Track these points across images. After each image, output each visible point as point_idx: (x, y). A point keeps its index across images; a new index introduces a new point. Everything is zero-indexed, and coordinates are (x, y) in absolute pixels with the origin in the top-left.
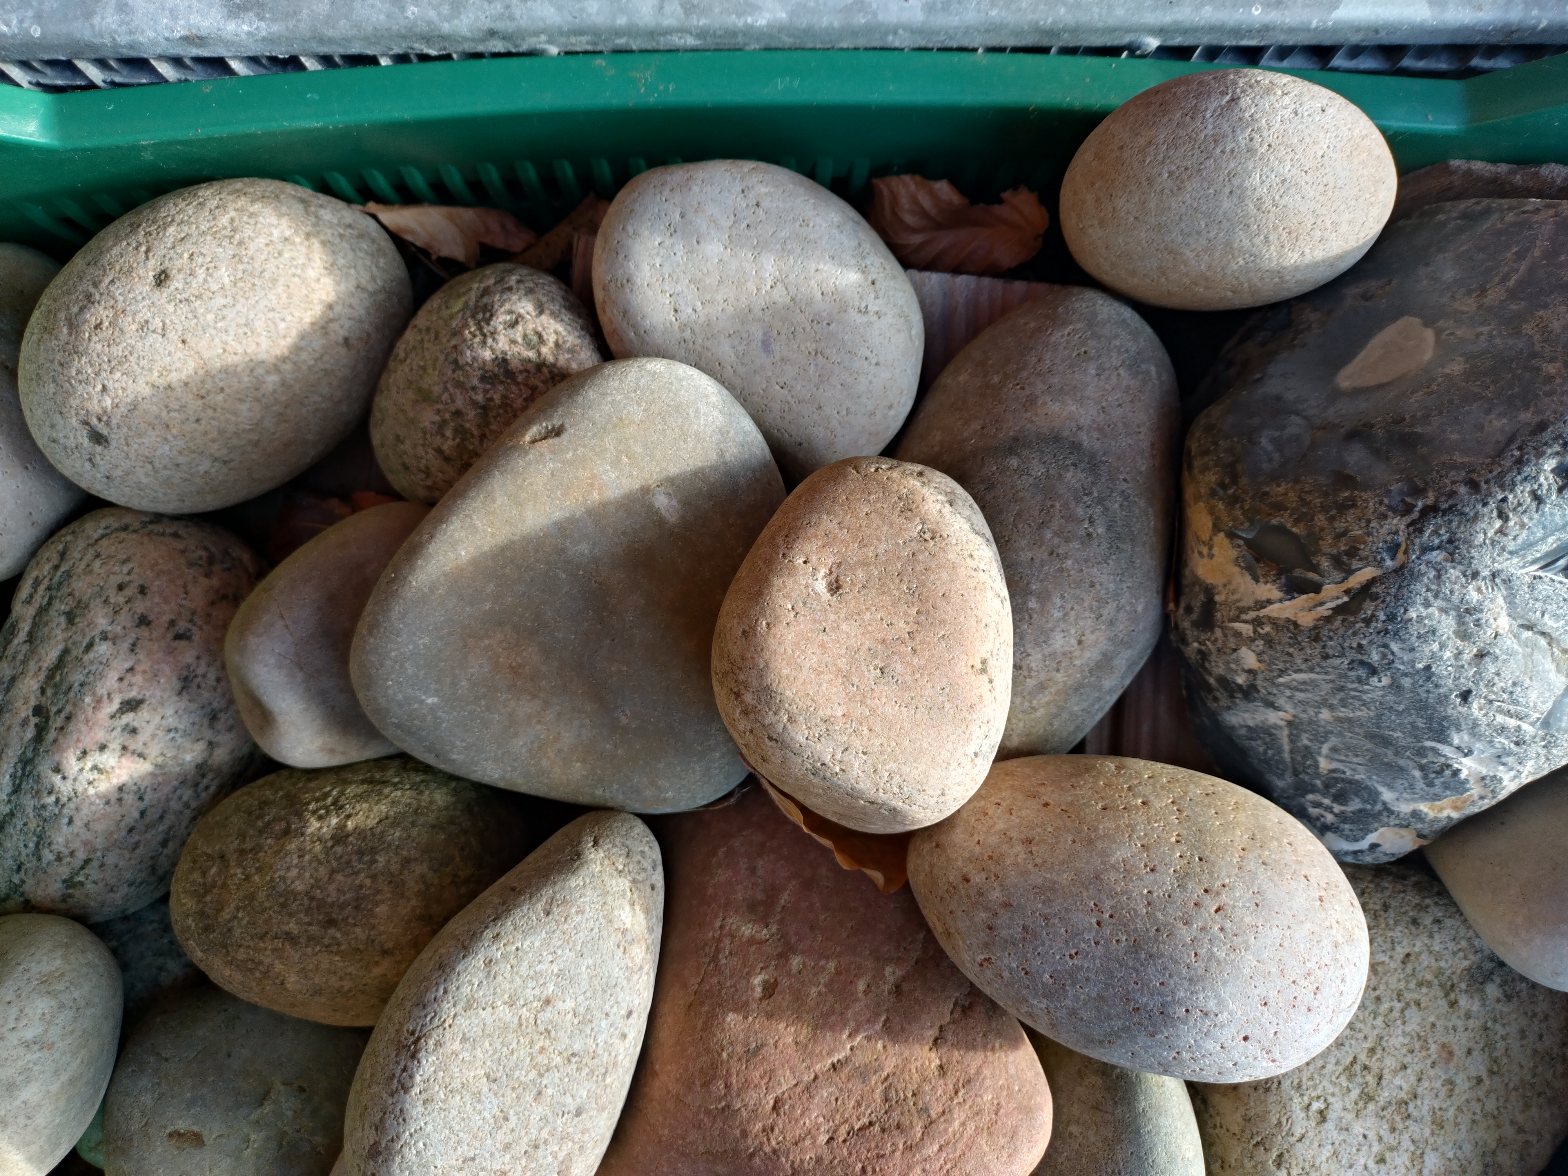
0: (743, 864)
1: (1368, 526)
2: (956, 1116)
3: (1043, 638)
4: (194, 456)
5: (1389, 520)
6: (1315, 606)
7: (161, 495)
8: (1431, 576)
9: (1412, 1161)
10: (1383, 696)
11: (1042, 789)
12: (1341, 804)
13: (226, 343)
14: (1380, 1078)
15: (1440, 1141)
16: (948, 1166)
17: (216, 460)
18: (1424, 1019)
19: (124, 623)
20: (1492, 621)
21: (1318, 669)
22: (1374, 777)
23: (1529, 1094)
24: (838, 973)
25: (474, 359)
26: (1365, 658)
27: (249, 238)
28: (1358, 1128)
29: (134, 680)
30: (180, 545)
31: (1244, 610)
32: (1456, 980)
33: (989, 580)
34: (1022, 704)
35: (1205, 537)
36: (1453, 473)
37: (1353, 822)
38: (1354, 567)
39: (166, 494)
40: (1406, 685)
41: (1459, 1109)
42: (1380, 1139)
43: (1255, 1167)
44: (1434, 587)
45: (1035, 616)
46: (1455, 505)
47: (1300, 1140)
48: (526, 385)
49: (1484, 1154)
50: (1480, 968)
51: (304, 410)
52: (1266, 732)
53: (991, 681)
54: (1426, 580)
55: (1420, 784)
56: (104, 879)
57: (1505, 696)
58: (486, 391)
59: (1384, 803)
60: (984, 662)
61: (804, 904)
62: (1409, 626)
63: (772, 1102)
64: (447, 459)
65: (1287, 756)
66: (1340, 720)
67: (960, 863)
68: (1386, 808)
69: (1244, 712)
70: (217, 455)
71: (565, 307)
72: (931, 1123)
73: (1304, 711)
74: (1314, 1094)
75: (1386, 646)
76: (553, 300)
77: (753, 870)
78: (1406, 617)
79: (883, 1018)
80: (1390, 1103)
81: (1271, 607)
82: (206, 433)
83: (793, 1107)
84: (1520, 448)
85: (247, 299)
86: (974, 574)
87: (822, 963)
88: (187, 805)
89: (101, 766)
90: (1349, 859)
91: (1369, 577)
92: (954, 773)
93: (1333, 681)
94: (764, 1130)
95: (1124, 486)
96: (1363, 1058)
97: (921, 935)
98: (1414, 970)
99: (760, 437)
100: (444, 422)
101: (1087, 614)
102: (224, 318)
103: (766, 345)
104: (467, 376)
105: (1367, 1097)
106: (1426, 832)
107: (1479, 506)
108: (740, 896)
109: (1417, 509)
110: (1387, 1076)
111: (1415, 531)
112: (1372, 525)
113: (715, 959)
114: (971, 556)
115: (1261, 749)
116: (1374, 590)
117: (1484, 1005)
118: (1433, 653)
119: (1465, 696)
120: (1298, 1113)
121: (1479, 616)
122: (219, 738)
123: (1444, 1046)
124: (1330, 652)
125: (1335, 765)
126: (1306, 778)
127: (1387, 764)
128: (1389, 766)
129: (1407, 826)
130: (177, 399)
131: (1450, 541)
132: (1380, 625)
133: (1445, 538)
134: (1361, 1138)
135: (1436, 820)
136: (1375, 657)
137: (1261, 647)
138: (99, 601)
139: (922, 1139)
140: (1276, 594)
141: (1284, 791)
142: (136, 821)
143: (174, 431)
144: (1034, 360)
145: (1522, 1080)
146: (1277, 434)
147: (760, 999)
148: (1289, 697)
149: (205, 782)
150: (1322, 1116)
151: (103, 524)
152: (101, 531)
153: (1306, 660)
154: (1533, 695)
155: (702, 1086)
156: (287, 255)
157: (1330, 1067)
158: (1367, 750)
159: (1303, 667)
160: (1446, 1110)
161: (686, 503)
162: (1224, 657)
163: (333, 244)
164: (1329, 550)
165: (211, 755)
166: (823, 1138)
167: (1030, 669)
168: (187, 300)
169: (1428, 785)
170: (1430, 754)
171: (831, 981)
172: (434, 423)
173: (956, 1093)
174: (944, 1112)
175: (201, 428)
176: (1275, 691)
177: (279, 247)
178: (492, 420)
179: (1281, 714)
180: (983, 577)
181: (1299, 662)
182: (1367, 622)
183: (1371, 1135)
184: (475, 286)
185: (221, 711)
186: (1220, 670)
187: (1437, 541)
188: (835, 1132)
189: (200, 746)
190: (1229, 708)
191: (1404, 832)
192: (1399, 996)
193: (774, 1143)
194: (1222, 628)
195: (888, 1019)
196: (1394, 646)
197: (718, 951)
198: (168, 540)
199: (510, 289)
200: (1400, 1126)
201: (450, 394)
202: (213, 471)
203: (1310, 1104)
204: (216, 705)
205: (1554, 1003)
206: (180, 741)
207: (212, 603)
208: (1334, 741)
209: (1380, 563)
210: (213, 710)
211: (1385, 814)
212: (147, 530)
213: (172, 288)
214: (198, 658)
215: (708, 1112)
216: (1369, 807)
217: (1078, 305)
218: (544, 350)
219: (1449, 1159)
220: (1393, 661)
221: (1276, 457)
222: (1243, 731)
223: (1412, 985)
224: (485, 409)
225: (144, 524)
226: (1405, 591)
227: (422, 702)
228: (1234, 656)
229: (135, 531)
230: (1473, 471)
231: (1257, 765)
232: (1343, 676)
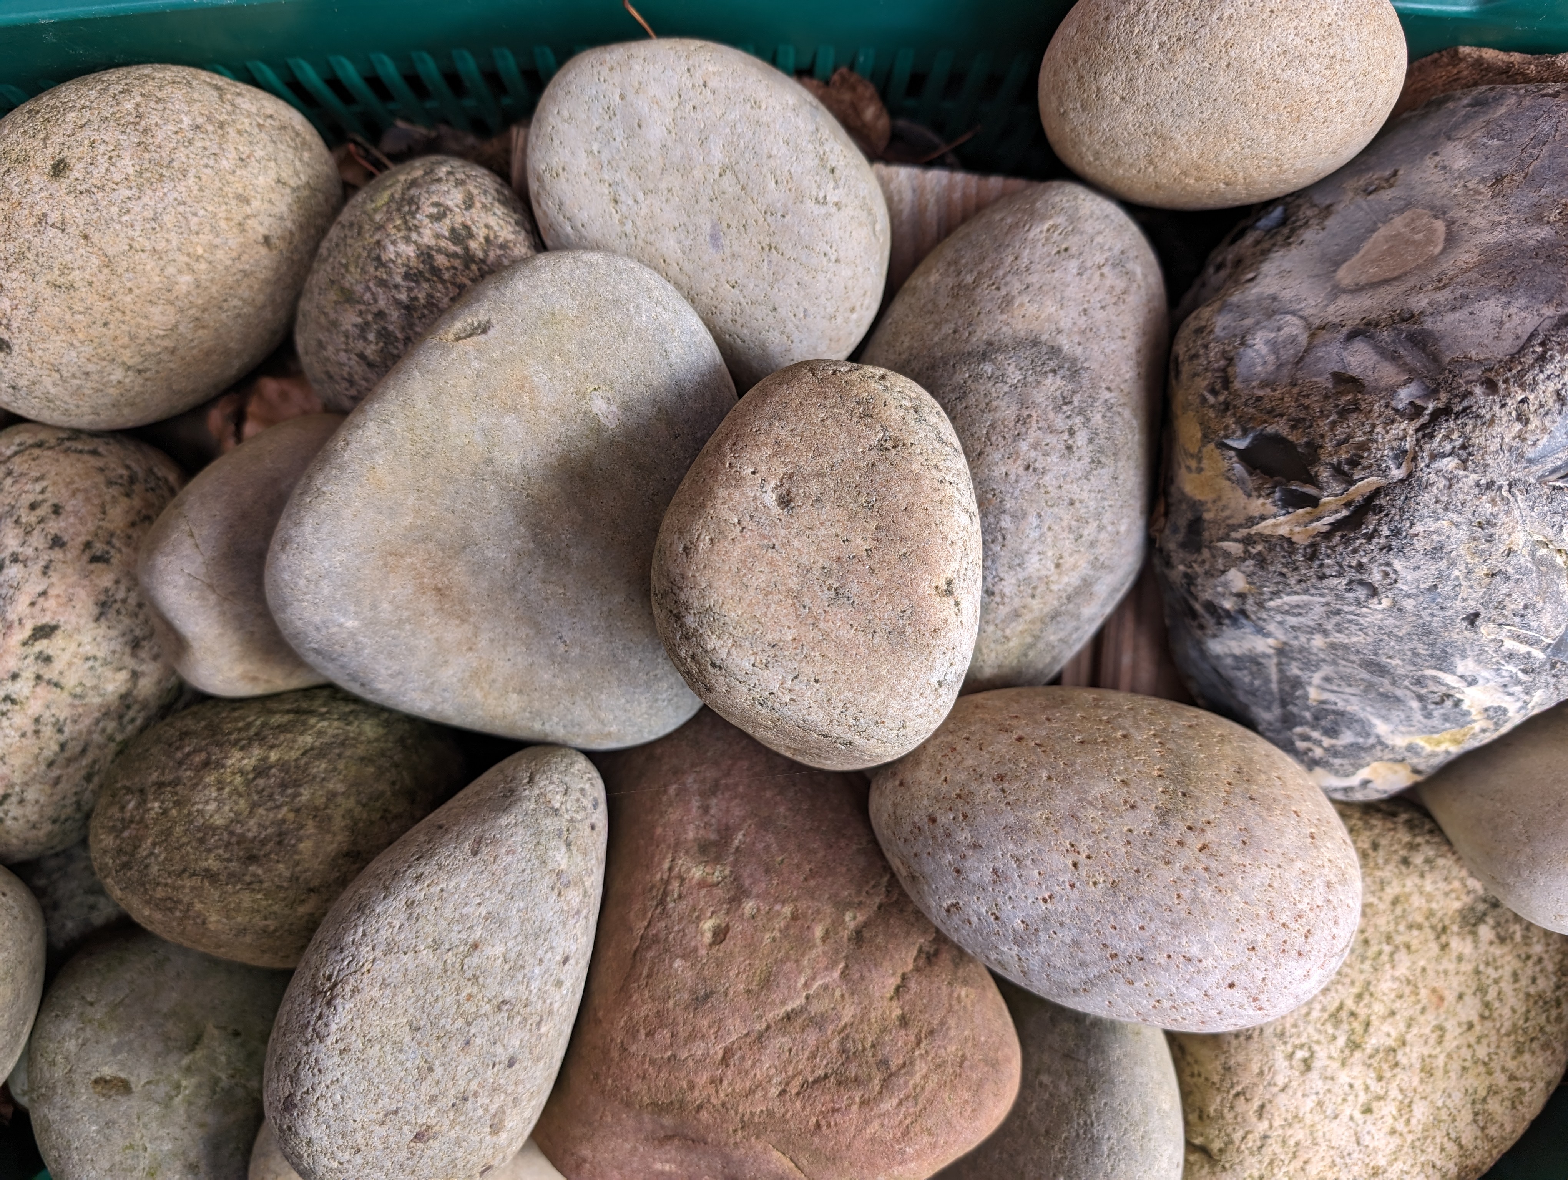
0: (695, 803)
1: (1372, 431)
2: (917, 1068)
3: (1017, 561)
4: (104, 363)
5: (1396, 425)
6: (1312, 522)
7: (72, 407)
8: (1441, 486)
9: (1400, 1110)
10: (1382, 620)
11: (1014, 722)
12: (1331, 737)
13: (133, 239)
14: (1368, 1025)
15: (1429, 1089)
16: (908, 1121)
17: (129, 368)
18: (1414, 963)
19: (35, 544)
20: (1505, 536)
21: (1313, 591)
22: (1369, 709)
23: (1521, 1039)
24: (794, 917)
25: (398, 255)
26: (1365, 577)
27: (156, 124)
28: (1344, 1077)
29: (47, 605)
30: (98, 462)
31: (1234, 528)
32: (1447, 922)
33: (956, 494)
34: (994, 632)
35: (1194, 449)
36: (1467, 372)
37: (1344, 756)
38: (1356, 477)
39: (78, 406)
40: (1409, 608)
41: (1449, 1056)
42: (1367, 1088)
43: (1236, 1117)
44: (1444, 498)
45: (1008, 537)
46: (1471, 407)
47: (1283, 1090)
48: (453, 284)
49: (1474, 1103)
50: (1472, 909)
51: (224, 316)
52: (1254, 661)
53: (957, 604)
54: (1435, 491)
55: (1418, 716)
56: (24, 816)
57: (1517, 620)
58: (410, 289)
59: (1378, 737)
60: (949, 583)
61: (760, 846)
62: (1415, 541)
63: (720, 1054)
64: (370, 365)
65: (1274, 686)
66: (1333, 646)
67: (925, 802)
68: (1380, 742)
69: (1230, 639)
70: (130, 363)
71: (499, 201)
72: (890, 1076)
73: (1296, 638)
74: (1297, 1042)
75: (1388, 564)
76: (485, 192)
77: (705, 809)
78: (1412, 531)
79: (842, 965)
80: (1377, 1051)
81: (1263, 524)
82: (115, 339)
83: (743, 1058)
84: (1542, 344)
85: (154, 191)
86: (940, 486)
87: (777, 907)
88: (111, 738)
89: (14, 696)
90: (1339, 796)
91: (1374, 488)
92: (915, 704)
93: (1328, 604)
94: (712, 1082)
95: (1106, 395)
96: (1350, 1003)
97: (885, 879)
98: (1404, 911)
99: (710, 338)
100: (367, 324)
101: (1065, 534)
102: (128, 212)
103: (715, 239)
104: (390, 273)
105: (1354, 1046)
106: (1422, 767)
107: (1496, 408)
108: (691, 835)
109: (1427, 412)
110: (1375, 1021)
111: (1423, 437)
112: (1377, 430)
113: (662, 902)
114: (937, 467)
115: (1247, 680)
116: (1377, 502)
117: (1476, 947)
118: (1441, 572)
119: (1472, 619)
120: (1281, 1063)
121: (1492, 530)
122: (143, 668)
123: (1434, 991)
124: (1328, 572)
125: (1325, 696)
126: (1295, 710)
127: (1381, 694)
128: (1384, 696)
129: (1402, 760)
130: (82, 300)
131: (1464, 447)
132: (1383, 541)
133: (1458, 444)
134: (1347, 1088)
135: (1433, 754)
136: (1376, 577)
137: (1251, 568)
138: (9, 522)
139: (881, 1093)
140: (1271, 509)
141: (1270, 724)
142: (56, 754)
143: (81, 336)
144: (1011, 258)
145: (1514, 1025)
146: (1273, 335)
147: (711, 945)
148: (1280, 623)
149: (131, 713)
150: (1307, 1065)
151: (17, 440)
152: (14, 448)
153: (1300, 581)
154: (1546, 619)
155: (647, 1035)
156: (199, 144)
157: (1315, 1014)
158: (1362, 680)
159: (1298, 588)
160: (1436, 1057)
161: (626, 408)
162: (1212, 581)
163: (250, 135)
164: (1328, 460)
165: (135, 685)
166: (774, 1091)
167: (1003, 596)
168: (87, 191)
169: (1426, 717)
170: (1430, 683)
171: (787, 927)
172: (355, 326)
173: (918, 1044)
174: (904, 1064)
175: (110, 333)
176: (1264, 616)
177: (190, 135)
178: (417, 321)
179: (1271, 641)
180: (949, 490)
181: (1292, 582)
182: (1369, 537)
183: (1358, 1084)
184: (402, 178)
185: (144, 639)
186: (1207, 596)
187: (1448, 448)
188: (787, 1084)
189: (123, 676)
190: (1215, 636)
191: (1398, 767)
192: (1389, 939)
193: (722, 1095)
194: (1210, 548)
195: (847, 967)
196: (1398, 564)
197: (665, 893)
198: (86, 457)
199: (439, 180)
200: (1388, 1074)
201: (373, 294)
202: (127, 380)
203: (1293, 1053)
204: (138, 632)
205: (1548, 945)
206: (100, 670)
207: (133, 524)
208: (1326, 670)
209: (1384, 472)
210: (136, 638)
211: (1379, 748)
212: (63, 447)
213: (72, 178)
214: (117, 582)
215: (652, 1062)
216: (1361, 740)
217: (1057, 199)
218: (473, 245)
219: (1438, 1109)
220: (1396, 581)
221: (1271, 359)
222: (1229, 661)
223: (1402, 928)
224: (409, 308)
225: (61, 441)
226: (1412, 503)
227: (341, 625)
228: (1222, 578)
229: (50, 448)
230: (1491, 370)
231: (1242, 697)
232: (1340, 598)
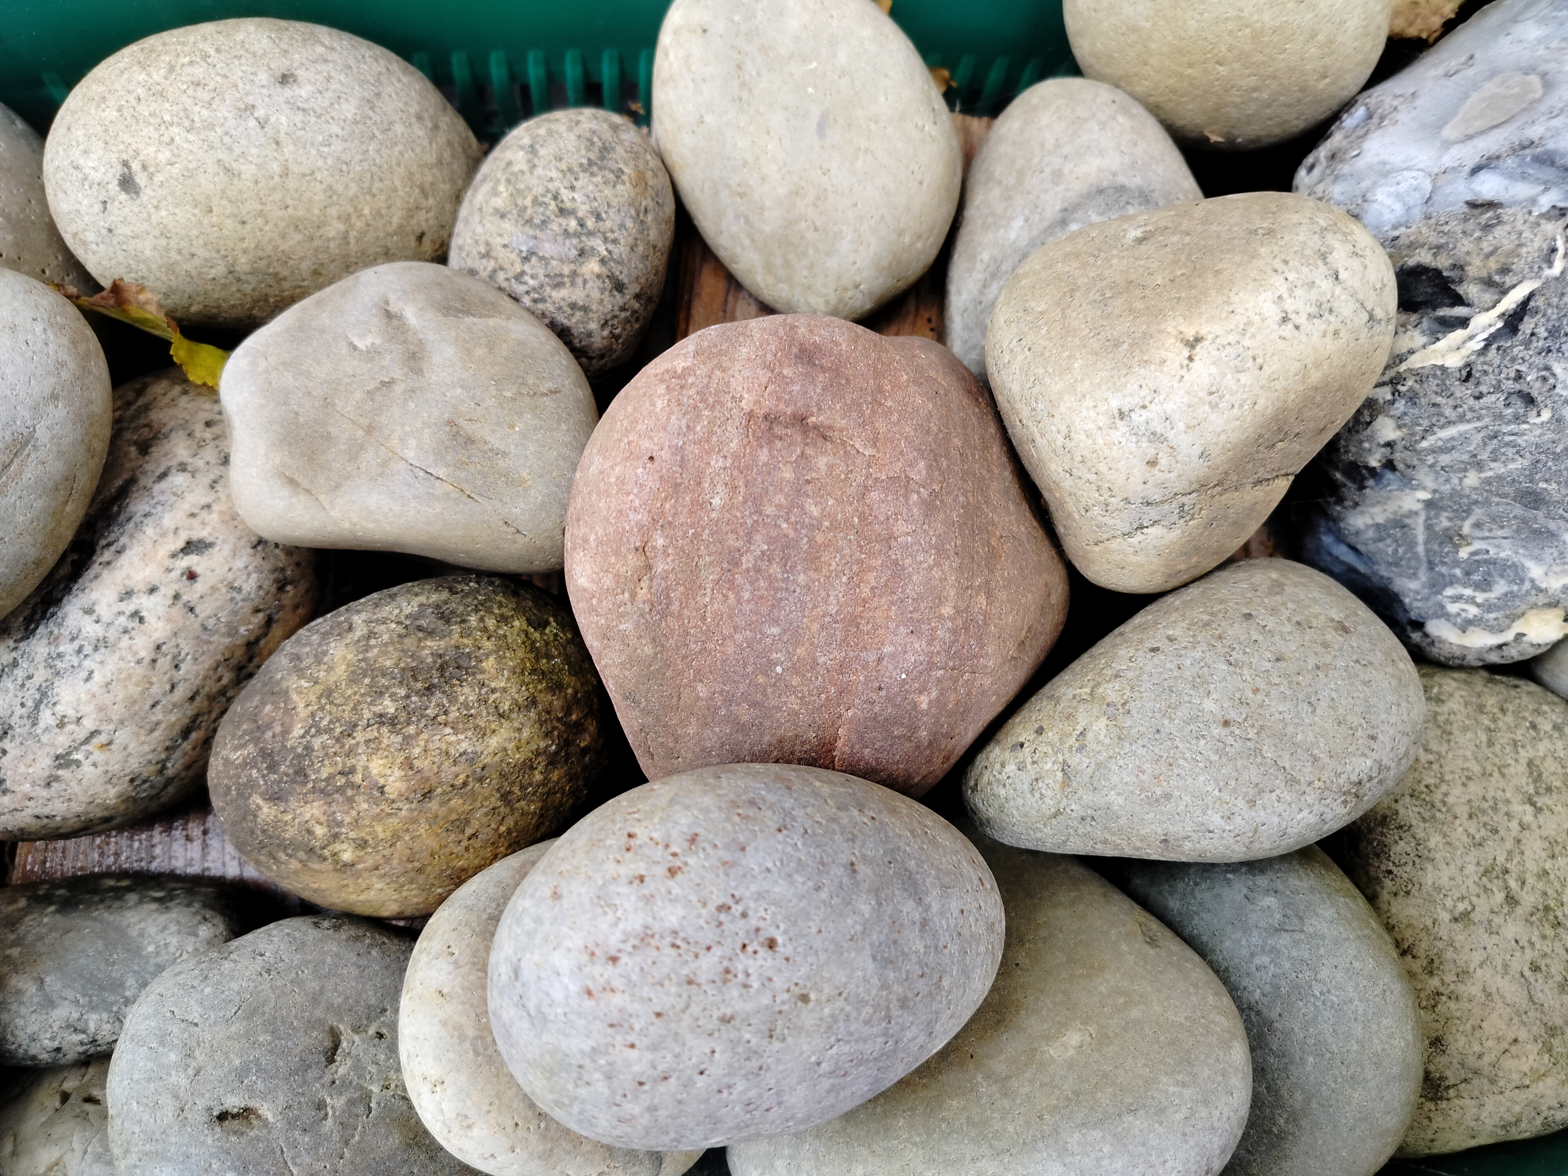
1: (1519, 237)
5: (1543, 228)
6: (1464, 342)
10: (1540, 436)
12: (1485, 592)
21: (1469, 415)
22: (1522, 551)
26: (1523, 388)
37: (1499, 609)
52: (1398, 525)
59: (1532, 580)
65: (1421, 549)
66: (1488, 481)
68: (1534, 587)
69: (1373, 505)
73: (1447, 481)
75: (1547, 368)
81: (1413, 358)
91: (1526, 293)
93: (1485, 428)
112: (1524, 236)
115: (1390, 550)
116: (1532, 304)
124: (1484, 389)
125: (1475, 547)
126: (1444, 569)
128: (1538, 533)
129: (1557, 605)
132: (1541, 343)
136: (1535, 384)
137: (1402, 409)
140: (1420, 340)
141: (1418, 593)
146: (1394, 189)
148: (1432, 466)
153: (1456, 407)
158: (1515, 517)
159: (1452, 417)
162: (1357, 439)
164: (1476, 275)
176: (1416, 462)
179: (1418, 493)
181: (1448, 412)
182: (1527, 343)
186: (1350, 458)
190: (1355, 506)
191: (1550, 616)
196: (1557, 367)
208: (1478, 513)
209: (1537, 274)
211: (1534, 593)
216: (1515, 588)
220: (1554, 387)
221: (1398, 206)
222: (1372, 533)
228: (1368, 432)
231: (1384, 571)
232: (1499, 417)
